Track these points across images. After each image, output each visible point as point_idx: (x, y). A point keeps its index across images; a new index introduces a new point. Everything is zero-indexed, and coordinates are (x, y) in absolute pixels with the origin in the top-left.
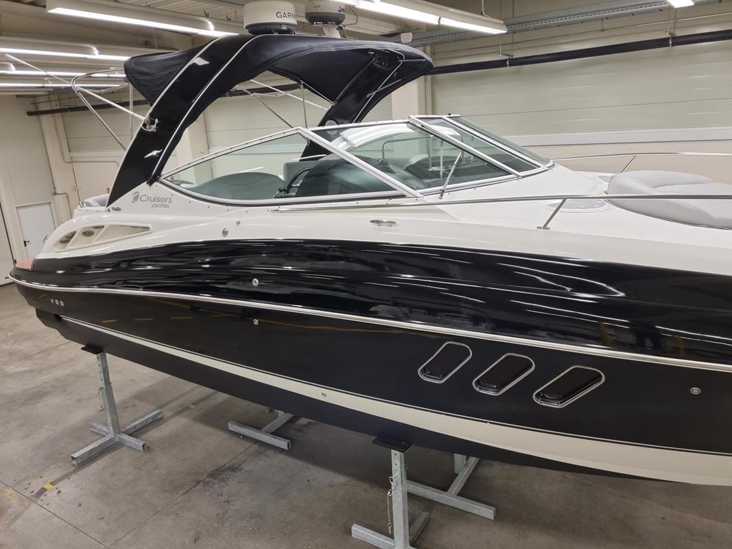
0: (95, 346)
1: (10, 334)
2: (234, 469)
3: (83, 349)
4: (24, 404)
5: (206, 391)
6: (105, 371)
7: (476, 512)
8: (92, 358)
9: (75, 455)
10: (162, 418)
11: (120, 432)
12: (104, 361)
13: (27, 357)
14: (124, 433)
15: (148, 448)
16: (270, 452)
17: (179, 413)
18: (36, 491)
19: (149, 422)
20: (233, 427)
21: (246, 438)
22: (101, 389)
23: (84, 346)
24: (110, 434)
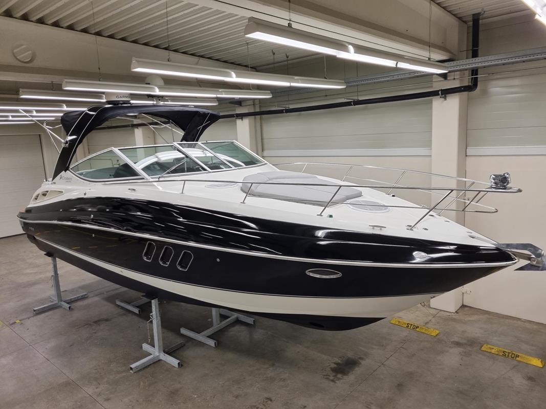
0: (51, 253)
1: (35, 255)
2: (107, 320)
3: (45, 254)
4: (24, 287)
5: (118, 286)
6: (55, 267)
7: (208, 343)
8: (49, 259)
9: (35, 309)
10: (87, 297)
11: (61, 301)
12: (55, 261)
13: (38, 266)
14: (64, 301)
15: (72, 309)
16: (130, 315)
17: (97, 295)
18: (11, 323)
19: (79, 298)
20: (118, 303)
21: (122, 308)
22: (53, 276)
23: (45, 253)
24: (56, 300)
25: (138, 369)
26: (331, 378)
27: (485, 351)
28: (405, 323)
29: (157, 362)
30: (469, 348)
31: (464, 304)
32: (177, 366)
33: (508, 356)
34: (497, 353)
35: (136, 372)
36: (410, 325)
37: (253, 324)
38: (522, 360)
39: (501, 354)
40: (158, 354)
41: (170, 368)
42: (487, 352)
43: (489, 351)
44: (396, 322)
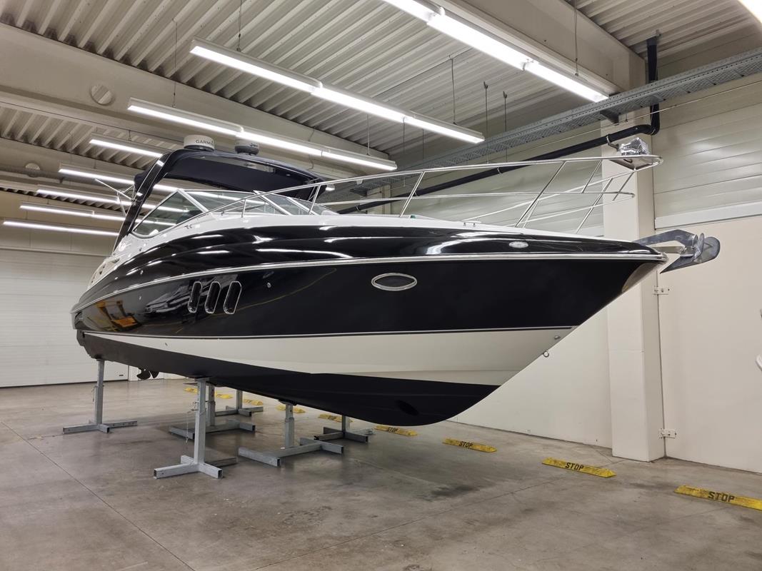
9: (65, 428)
10: (136, 425)
11: (101, 423)
12: (102, 367)
14: (105, 425)
15: (112, 432)
16: (181, 439)
17: (149, 425)
18: (31, 438)
19: (125, 425)
20: (171, 429)
21: (175, 434)
24: (93, 422)
25: (164, 476)
26: (429, 498)
27: (682, 494)
28: (564, 463)
29: (193, 473)
30: (657, 490)
31: (668, 455)
32: (217, 476)
33: (717, 499)
34: (699, 495)
35: (160, 478)
36: (571, 465)
37: (340, 452)
38: (738, 503)
39: (706, 496)
40: (196, 463)
41: (208, 477)
42: (685, 494)
43: (687, 493)
44: (551, 461)
